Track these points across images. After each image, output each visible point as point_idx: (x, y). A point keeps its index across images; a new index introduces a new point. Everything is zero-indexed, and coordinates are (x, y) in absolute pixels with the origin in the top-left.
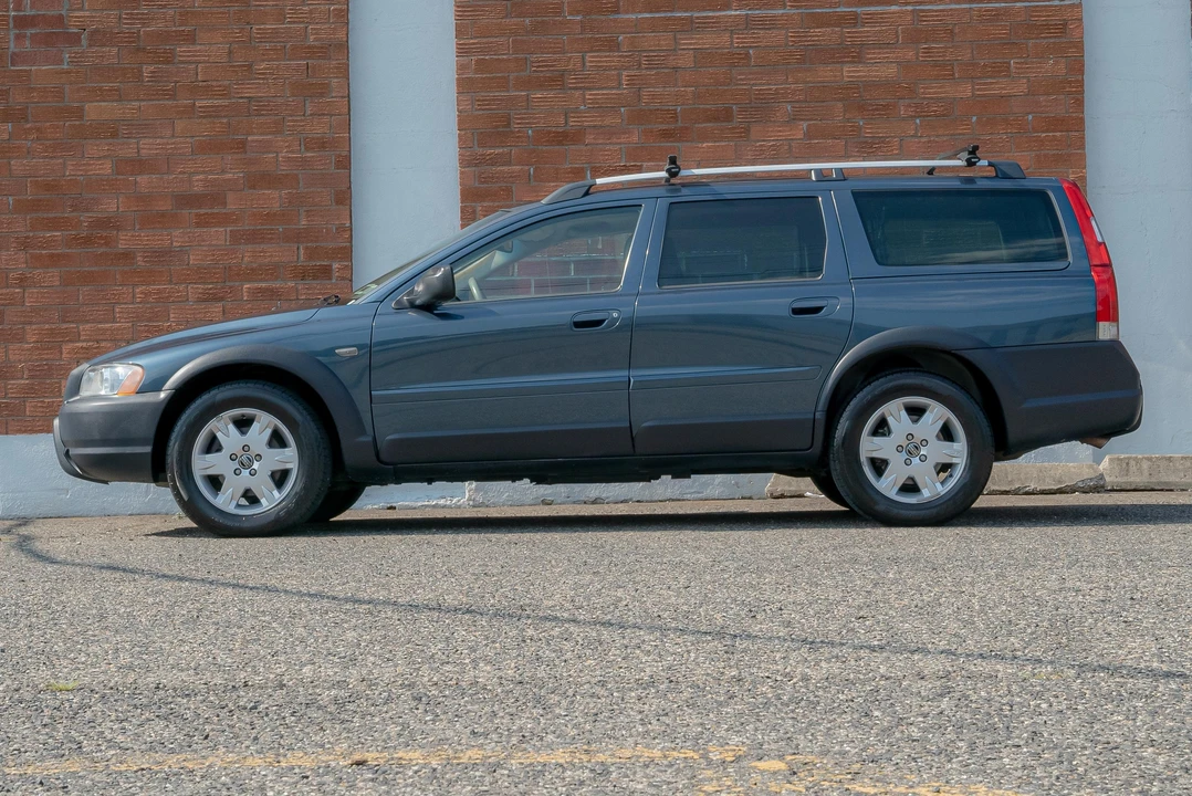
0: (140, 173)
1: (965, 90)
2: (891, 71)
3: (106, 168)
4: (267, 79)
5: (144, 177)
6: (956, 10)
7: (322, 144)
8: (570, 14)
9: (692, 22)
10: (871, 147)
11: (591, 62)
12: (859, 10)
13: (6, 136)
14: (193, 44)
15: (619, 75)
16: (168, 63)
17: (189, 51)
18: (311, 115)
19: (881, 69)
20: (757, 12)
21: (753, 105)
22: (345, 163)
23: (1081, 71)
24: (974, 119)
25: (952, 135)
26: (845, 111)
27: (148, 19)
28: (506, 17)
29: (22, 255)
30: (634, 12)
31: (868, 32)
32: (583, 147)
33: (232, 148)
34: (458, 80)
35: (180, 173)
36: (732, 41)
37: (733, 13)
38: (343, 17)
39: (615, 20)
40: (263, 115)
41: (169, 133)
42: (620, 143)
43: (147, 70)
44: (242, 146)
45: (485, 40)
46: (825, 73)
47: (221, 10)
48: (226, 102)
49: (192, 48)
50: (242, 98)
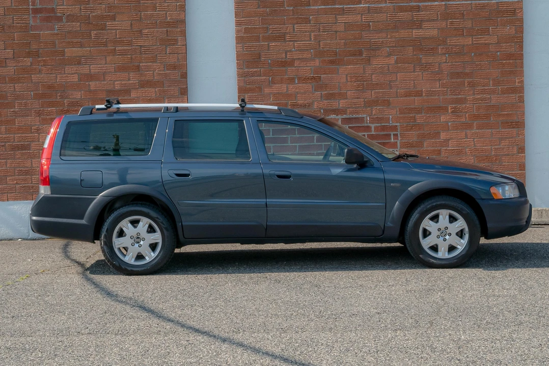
0: (91, 81)
1: (468, 41)
2: (434, 32)
3: (75, 78)
4: (149, 37)
5: (93, 82)
6: (465, 4)
7: (174, 67)
8: (288, 6)
9: (344, 10)
10: (426, 68)
11: (297, 29)
12: (420, 4)
13: (29, 64)
14: (115, 21)
15: (310, 35)
16: (102, 30)
17: (113, 24)
18: (169, 53)
19: (430, 31)
20: (373, 5)
21: (371, 48)
22: (184, 76)
23: (522, 32)
24: (473, 54)
25: (462, 62)
26: (413, 51)
27: (93, 9)
28: (258, 8)
29: (38, 118)
30: (317, 5)
31: (424, 14)
32: (294, 68)
33: (133, 69)
34: (236, 37)
35: (110, 80)
36: (362, 19)
37: (362, 6)
38: (183, 8)
39: (308, 10)
40: (147, 54)
41: (104, 62)
42: (311, 66)
43: (93, 33)
44: (138, 68)
45: (248, 19)
46: (403, 33)
47: (127, 5)
48: (130, 48)
49: (114, 23)
50: (137, 46)
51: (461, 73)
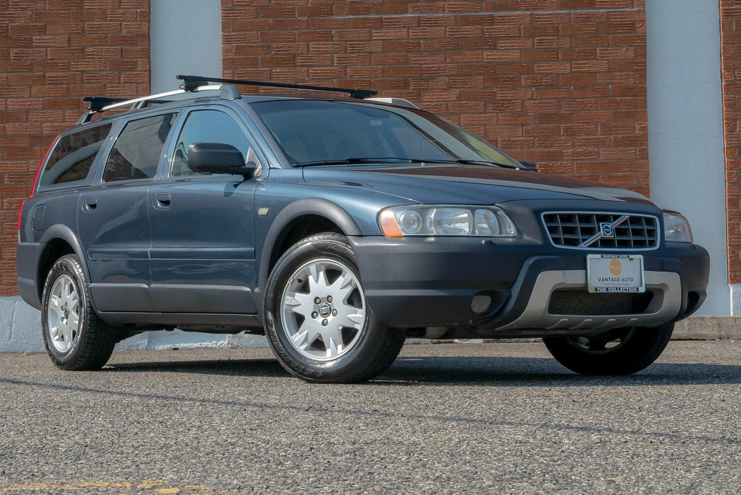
0: (8, 122)
1: (565, 68)
2: (516, 55)
4: (94, 58)
5: (10, 124)
6: (560, 14)
8: (299, 16)
9: (382, 21)
10: (502, 106)
11: (313, 48)
12: (495, 14)
14: (45, 34)
15: (332, 57)
16: (26, 47)
17: (41, 40)
18: (124, 83)
19: (509, 53)
20: (426, 15)
21: (422, 78)
23: (644, 56)
24: (572, 87)
25: (556, 98)
26: (484, 82)
27: (14, 17)
28: (256, 17)
30: (342, 14)
31: (501, 28)
33: (70, 105)
34: (223, 60)
35: (35, 122)
36: (408, 34)
37: (409, 15)
38: (146, 16)
39: (329, 20)
40: (91, 83)
41: (27, 94)
43: (13, 52)
44: (77, 104)
45: (242, 33)
46: (470, 56)
47: (63, 12)
48: (66, 74)
49: (43, 37)
50: (77, 71)
51: (555, 114)
